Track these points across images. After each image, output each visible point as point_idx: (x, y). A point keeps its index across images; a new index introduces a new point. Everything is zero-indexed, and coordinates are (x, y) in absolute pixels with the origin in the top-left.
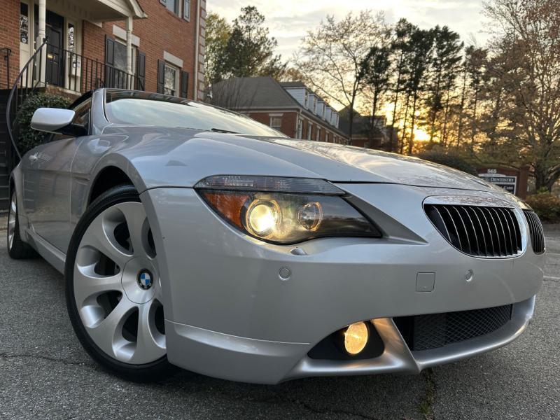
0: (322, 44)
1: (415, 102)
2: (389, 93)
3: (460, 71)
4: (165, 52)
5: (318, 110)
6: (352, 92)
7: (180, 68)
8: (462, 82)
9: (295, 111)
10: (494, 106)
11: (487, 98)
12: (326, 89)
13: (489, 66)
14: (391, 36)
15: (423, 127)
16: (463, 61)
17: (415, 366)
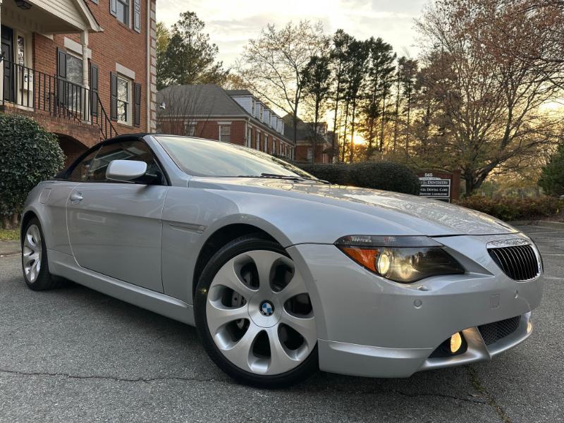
0: (264, 52)
1: (354, 109)
2: (329, 101)
3: (394, 81)
4: (117, 64)
5: (264, 117)
6: (295, 99)
7: (132, 80)
8: (396, 90)
9: (244, 120)
10: (425, 113)
11: (419, 106)
12: (269, 96)
13: (420, 76)
14: (330, 46)
15: (361, 133)
16: (396, 71)
17: (489, 356)
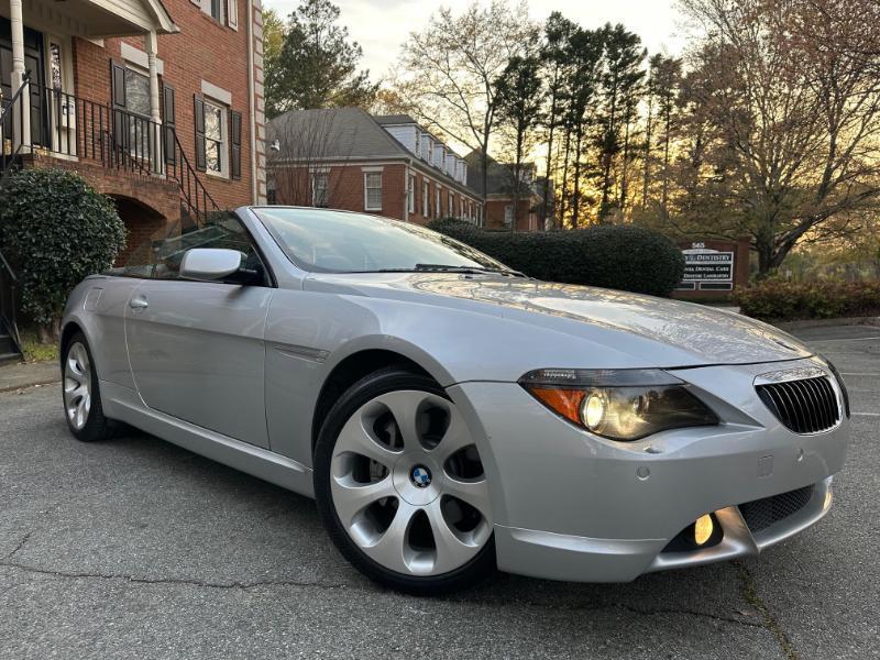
0: (434, 53)
1: (579, 141)
2: (540, 128)
3: (644, 94)
4: (203, 82)
5: (436, 158)
6: (484, 127)
7: (228, 106)
8: (647, 108)
9: (403, 163)
10: (694, 145)
11: (684, 134)
12: (443, 124)
13: (684, 84)
14: (539, 40)
15: (591, 180)
16: (646, 79)
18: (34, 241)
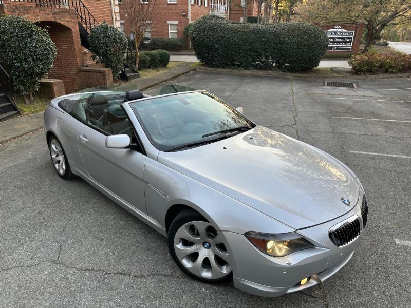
17: (320, 281)
18: (14, 57)
